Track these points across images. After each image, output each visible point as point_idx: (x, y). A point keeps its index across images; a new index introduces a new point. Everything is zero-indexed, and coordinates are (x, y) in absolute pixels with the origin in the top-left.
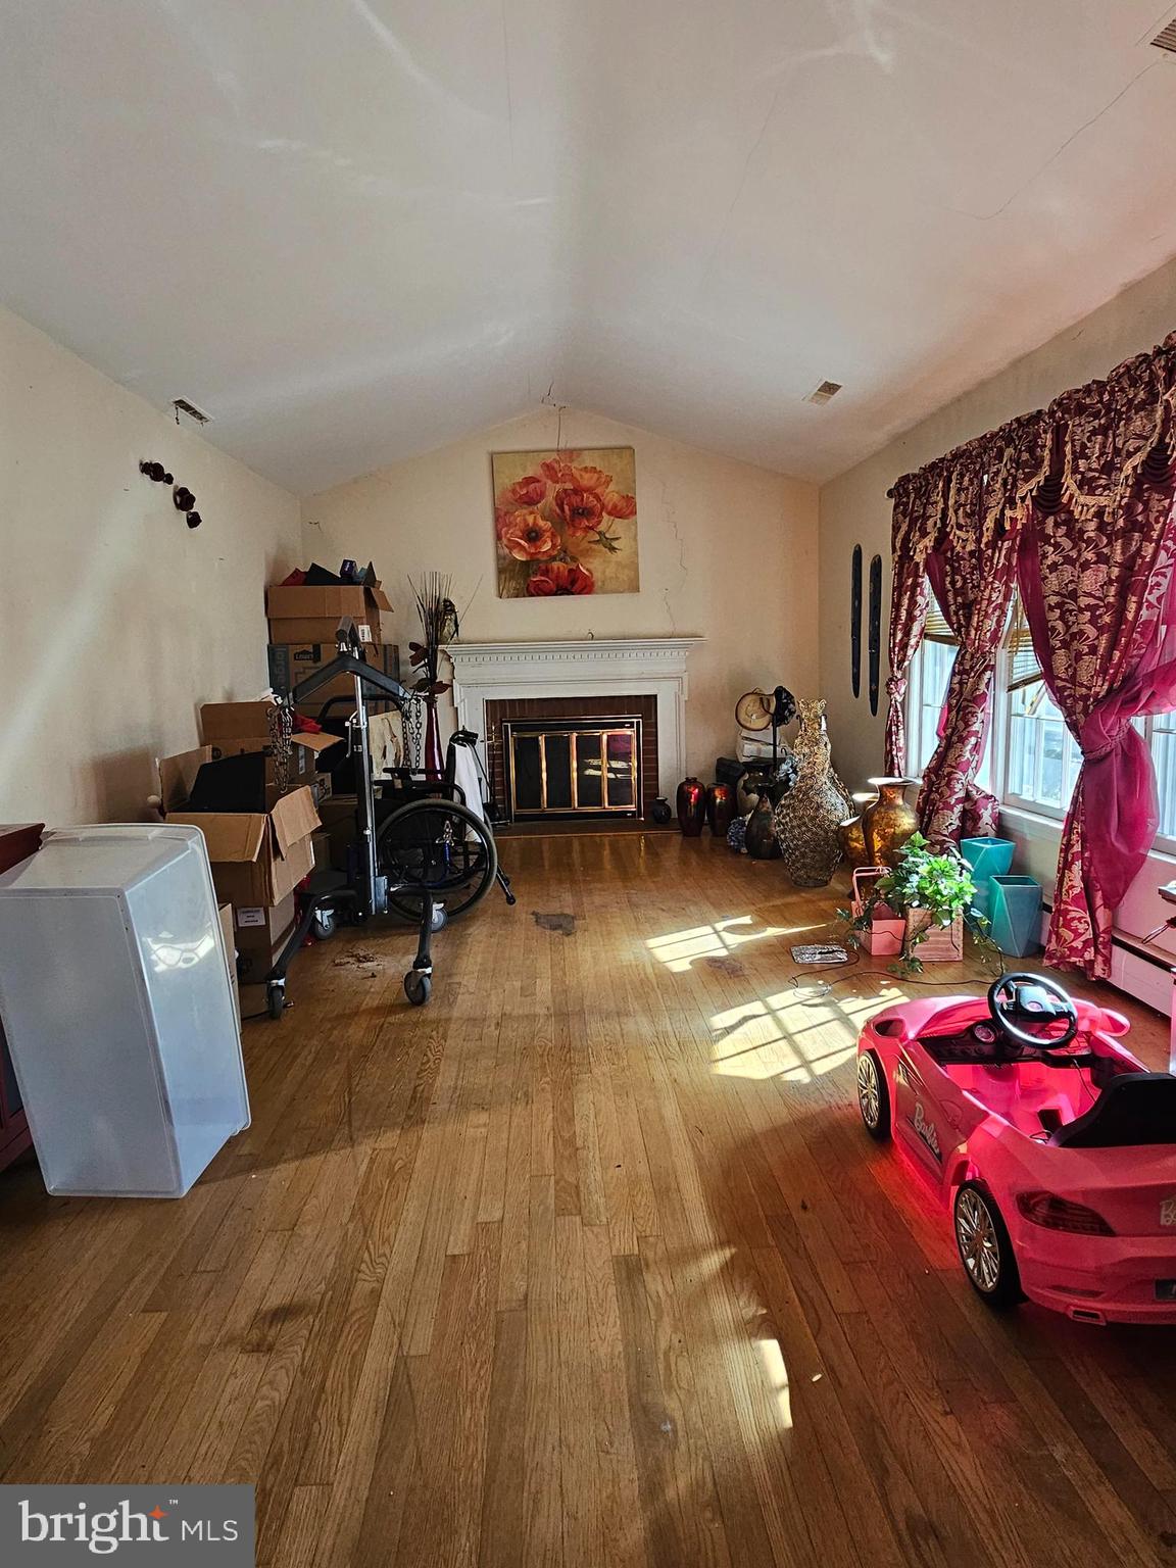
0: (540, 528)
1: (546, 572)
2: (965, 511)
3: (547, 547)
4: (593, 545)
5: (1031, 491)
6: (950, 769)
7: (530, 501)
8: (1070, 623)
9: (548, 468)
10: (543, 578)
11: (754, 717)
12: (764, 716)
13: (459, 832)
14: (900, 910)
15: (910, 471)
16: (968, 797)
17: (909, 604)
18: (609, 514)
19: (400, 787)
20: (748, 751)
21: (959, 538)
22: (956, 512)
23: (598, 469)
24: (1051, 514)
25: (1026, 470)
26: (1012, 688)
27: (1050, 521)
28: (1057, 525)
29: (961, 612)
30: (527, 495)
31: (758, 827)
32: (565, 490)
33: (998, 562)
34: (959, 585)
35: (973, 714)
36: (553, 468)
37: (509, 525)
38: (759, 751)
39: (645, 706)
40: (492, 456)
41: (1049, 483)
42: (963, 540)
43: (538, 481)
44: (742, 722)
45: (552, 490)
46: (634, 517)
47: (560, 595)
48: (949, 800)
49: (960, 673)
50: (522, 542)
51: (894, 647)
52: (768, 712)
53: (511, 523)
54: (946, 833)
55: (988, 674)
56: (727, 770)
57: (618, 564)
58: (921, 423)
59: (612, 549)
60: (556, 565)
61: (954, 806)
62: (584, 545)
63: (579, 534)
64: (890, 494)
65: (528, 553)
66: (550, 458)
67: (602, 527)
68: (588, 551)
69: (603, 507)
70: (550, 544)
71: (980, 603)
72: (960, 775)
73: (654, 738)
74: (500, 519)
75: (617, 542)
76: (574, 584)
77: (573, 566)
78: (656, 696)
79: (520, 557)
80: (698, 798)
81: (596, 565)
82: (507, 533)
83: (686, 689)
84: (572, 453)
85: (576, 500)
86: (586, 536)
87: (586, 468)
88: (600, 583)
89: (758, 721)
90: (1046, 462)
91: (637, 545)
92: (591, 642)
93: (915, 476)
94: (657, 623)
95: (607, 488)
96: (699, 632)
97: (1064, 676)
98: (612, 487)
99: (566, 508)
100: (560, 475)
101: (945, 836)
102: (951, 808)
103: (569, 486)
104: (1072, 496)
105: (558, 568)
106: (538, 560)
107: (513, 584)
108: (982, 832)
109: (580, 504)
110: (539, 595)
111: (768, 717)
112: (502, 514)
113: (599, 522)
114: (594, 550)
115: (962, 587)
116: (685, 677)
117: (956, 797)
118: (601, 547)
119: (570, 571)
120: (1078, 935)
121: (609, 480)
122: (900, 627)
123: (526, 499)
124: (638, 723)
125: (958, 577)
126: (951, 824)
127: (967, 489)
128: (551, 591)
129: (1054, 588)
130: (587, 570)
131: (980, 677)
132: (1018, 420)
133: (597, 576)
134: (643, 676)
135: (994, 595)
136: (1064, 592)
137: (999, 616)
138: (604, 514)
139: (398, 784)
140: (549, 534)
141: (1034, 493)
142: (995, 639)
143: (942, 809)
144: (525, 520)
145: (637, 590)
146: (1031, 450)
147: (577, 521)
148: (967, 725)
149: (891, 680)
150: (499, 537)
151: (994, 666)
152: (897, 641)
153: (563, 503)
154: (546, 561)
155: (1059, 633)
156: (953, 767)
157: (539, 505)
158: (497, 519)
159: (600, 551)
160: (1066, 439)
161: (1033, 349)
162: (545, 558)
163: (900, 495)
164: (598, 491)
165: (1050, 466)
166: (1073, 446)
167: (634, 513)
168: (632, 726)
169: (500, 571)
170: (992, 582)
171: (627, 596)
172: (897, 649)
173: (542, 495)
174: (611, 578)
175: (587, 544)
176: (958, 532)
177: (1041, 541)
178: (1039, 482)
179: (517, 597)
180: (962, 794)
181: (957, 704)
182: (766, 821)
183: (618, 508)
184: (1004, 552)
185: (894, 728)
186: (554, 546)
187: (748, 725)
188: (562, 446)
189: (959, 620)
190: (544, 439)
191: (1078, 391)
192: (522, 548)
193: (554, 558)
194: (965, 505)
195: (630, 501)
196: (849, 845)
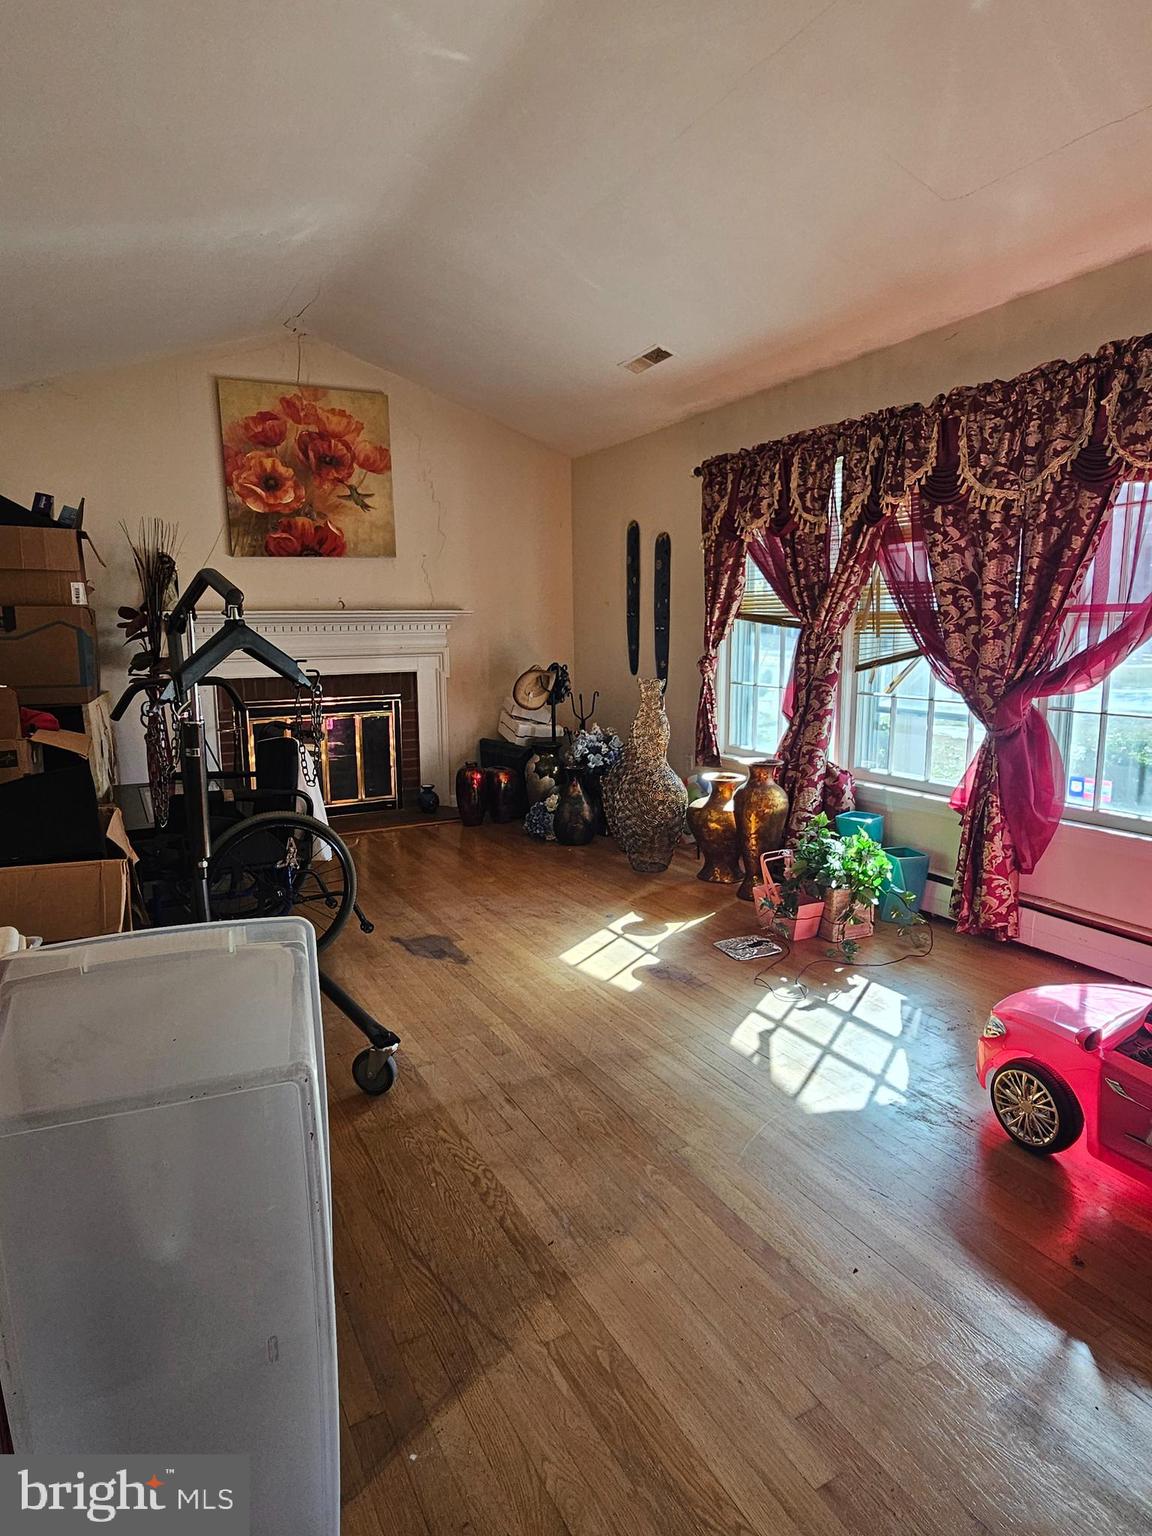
0: (281, 475)
1: (288, 528)
2: (812, 495)
3: (289, 498)
4: (343, 501)
5: (919, 480)
6: (810, 747)
7: (268, 441)
8: (965, 609)
9: (288, 404)
10: (284, 535)
11: (531, 695)
12: (539, 694)
13: (306, 849)
14: (822, 893)
15: (729, 451)
16: (829, 773)
17: (729, 584)
18: (361, 466)
19: (232, 799)
20: (521, 732)
21: (806, 522)
22: (802, 496)
23: (348, 413)
24: (940, 504)
25: (914, 460)
26: (859, 668)
27: (939, 510)
28: (945, 515)
29: (805, 594)
30: (263, 433)
31: (571, 813)
32: (310, 434)
33: (861, 547)
34: (801, 567)
35: (828, 693)
36: (294, 405)
37: (242, 468)
38: (534, 730)
39: (405, 684)
40: (217, 383)
41: (937, 474)
42: (811, 524)
43: (276, 418)
44: (520, 701)
45: (294, 431)
46: (389, 473)
47: (306, 555)
48: (812, 777)
49: (809, 652)
50: (259, 490)
51: (711, 625)
52: (546, 690)
53: (243, 465)
54: (810, 809)
55: (837, 655)
56: (493, 751)
57: (372, 524)
58: (730, 406)
59: (365, 507)
60: (300, 520)
61: (817, 783)
62: (333, 499)
63: (327, 486)
64: (698, 472)
65: (267, 505)
66: (291, 393)
67: (353, 481)
68: (337, 507)
69: (354, 458)
70: (292, 495)
71: (837, 586)
72: (820, 753)
73: (413, 720)
74: (230, 462)
75: (370, 499)
76: (323, 544)
77: (321, 523)
78: (415, 674)
79: (255, 507)
80: (481, 783)
81: (346, 523)
82: (238, 477)
83: (447, 669)
84: (318, 391)
85: (322, 446)
86: (334, 489)
87: (333, 410)
88: (352, 546)
89: (535, 700)
90: (933, 454)
91: (392, 504)
92: (342, 612)
93: (733, 456)
94: (415, 593)
95: (358, 435)
96: (457, 603)
97: (959, 658)
98: (363, 435)
99: (311, 454)
100: (302, 414)
101: (810, 812)
102: (815, 785)
103: (313, 428)
104: (970, 489)
105: (303, 525)
106: (278, 513)
107: (248, 540)
108: (844, 807)
109: (328, 453)
110: (281, 555)
111: (545, 696)
112: (232, 453)
113: (350, 475)
114: (345, 506)
115: (805, 569)
116: (447, 652)
117: (818, 774)
118: (350, 503)
119: (317, 529)
120: (1002, 901)
121: (359, 428)
122: (719, 605)
123: (262, 439)
124: (397, 703)
125: (800, 560)
126: (815, 800)
127: (815, 473)
128: (295, 550)
129: (945, 575)
130: (338, 529)
131: (829, 655)
132: (891, 411)
133: (349, 537)
134: (402, 651)
135: (853, 578)
136: (957, 578)
137: (853, 599)
138: (355, 465)
139: (229, 796)
140: (290, 483)
141: (923, 482)
142: (845, 620)
143: (807, 786)
144: (261, 463)
145: (393, 554)
146: (915, 439)
147: (324, 471)
148: (823, 703)
149: (706, 658)
150: (227, 482)
151: (841, 647)
152: (715, 620)
153: (307, 447)
154: (288, 516)
155: (952, 618)
156: (813, 745)
157: (278, 448)
158: (225, 458)
159: (351, 509)
160: (960, 434)
161: (892, 343)
162: (287, 511)
163: (711, 474)
164: (346, 438)
165: (936, 458)
166: (969, 439)
167: (388, 467)
168: (390, 708)
169: (231, 524)
170: (853, 566)
171: (381, 562)
172: (713, 628)
173: (281, 436)
174: (364, 541)
175: (336, 499)
176: (805, 515)
177: (929, 529)
178: (927, 472)
179: (254, 555)
180: (822, 771)
181: (807, 682)
182: (577, 806)
183: (371, 461)
184: (868, 537)
185: (708, 706)
186: (297, 499)
187: (525, 704)
188: (303, 379)
189: (803, 602)
190: (283, 370)
191: (970, 389)
192: (258, 497)
193: (297, 513)
194: (812, 489)
195: (384, 453)
196: (708, 827)
